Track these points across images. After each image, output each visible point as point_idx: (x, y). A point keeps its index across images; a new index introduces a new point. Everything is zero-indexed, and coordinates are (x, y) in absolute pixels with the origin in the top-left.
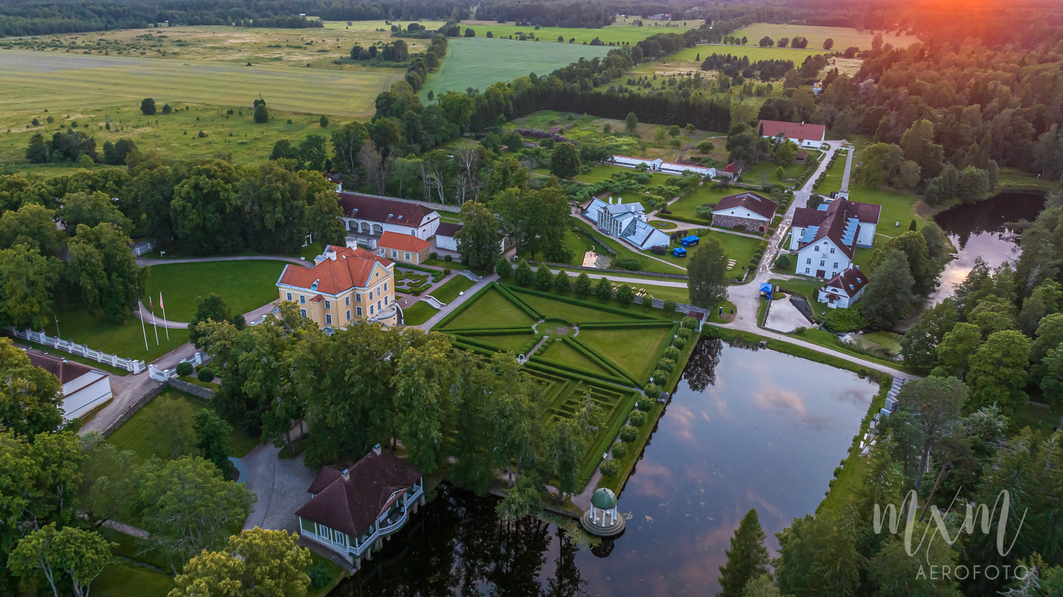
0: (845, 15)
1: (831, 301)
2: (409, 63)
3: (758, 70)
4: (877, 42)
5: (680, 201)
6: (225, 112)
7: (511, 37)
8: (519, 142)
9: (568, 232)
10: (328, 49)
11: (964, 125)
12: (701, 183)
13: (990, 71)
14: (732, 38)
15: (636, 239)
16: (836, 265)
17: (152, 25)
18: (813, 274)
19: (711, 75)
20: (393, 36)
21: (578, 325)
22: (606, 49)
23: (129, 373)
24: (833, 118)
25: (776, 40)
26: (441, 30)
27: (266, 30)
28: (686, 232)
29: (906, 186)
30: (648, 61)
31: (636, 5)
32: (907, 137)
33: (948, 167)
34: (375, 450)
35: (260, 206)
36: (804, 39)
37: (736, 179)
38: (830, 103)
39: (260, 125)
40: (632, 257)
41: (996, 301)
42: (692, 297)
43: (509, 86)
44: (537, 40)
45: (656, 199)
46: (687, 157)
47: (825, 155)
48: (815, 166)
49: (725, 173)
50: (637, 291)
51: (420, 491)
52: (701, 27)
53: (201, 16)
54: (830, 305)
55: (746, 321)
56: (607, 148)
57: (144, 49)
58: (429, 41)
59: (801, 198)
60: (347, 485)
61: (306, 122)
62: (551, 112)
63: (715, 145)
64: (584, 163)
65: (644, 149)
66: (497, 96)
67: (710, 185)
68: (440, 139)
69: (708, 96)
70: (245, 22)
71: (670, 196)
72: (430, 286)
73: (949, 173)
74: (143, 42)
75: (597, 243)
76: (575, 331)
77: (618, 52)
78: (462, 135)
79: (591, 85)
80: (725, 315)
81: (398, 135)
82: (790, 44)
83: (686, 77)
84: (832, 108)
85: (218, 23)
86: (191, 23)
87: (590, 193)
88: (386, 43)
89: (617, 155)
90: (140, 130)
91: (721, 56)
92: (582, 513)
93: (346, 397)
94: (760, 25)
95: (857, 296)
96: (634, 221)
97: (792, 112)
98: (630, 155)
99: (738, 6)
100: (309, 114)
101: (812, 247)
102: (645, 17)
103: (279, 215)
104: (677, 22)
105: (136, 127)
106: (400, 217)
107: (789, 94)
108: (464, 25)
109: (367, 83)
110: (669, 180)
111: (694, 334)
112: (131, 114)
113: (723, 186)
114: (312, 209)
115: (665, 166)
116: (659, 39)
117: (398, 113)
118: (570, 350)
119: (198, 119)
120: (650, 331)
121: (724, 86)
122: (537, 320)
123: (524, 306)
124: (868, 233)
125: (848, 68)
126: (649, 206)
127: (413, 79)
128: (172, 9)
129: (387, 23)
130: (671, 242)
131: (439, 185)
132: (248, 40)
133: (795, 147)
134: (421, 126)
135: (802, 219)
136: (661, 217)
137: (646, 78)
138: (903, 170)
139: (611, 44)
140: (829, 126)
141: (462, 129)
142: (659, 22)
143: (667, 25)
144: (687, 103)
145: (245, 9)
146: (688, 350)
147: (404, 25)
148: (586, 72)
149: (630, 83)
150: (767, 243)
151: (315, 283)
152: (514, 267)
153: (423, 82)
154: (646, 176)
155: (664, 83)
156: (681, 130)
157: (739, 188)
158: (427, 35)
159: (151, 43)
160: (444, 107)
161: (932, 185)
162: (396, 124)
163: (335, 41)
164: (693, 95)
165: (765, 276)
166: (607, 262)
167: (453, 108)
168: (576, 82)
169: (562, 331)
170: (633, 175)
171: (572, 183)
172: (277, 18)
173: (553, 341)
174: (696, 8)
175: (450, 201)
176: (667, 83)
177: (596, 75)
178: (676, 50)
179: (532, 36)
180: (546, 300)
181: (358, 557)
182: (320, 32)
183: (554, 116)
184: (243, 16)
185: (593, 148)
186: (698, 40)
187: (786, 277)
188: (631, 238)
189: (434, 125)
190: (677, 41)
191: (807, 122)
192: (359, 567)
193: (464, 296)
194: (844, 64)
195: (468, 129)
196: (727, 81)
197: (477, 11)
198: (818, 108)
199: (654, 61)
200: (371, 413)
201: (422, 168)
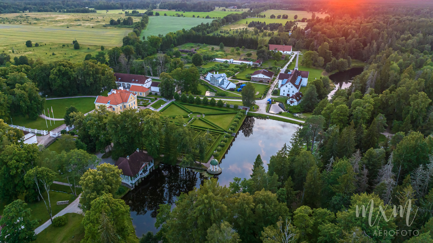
0: (303, 6)
1: (291, 104)
2: (134, 26)
3: (269, 27)
4: (313, 16)
5: (240, 73)
6: (61, 45)
7: (174, 16)
8: (180, 54)
9: (199, 85)
10: (100, 21)
11: (340, 44)
12: (247, 67)
13: (350, 26)
14: (260, 15)
15: (224, 86)
16: (293, 92)
17: (22, 12)
18: (286, 95)
19: (251, 29)
20: (126, 15)
21: (204, 114)
22: (212, 20)
23: (42, 135)
24: (295, 44)
25: (276, 16)
26: (145, 13)
27: (73, 14)
28: (242, 83)
29: (319, 66)
30: (228, 24)
31: (223, 3)
32: (320, 49)
33: (334, 59)
34: (137, 150)
35: (84, 77)
36: (287, 15)
37: (260, 65)
38: (294, 38)
39: (76, 50)
40: (222, 92)
41: (341, 98)
42: (243, 103)
43: (175, 33)
44: (185, 16)
45: (231, 73)
46: (243, 58)
47: (292, 56)
48: (289, 60)
49: (256, 63)
50: (225, 103)
51: (152, 165)
52: (248, 11)
53: (43, 8)
54: (291, 105)
55: (262, 110)
56: (213, 56)
57: (21, 21)
58: (141, 17)
59: (283, 71)
60: (129, 161)
61: (95, 48)
62: (191, 43)
63: (253, 54)
64: (204, 61)
65: (226, 56)
66: (170, 37)
67: (251, 67)
68: (149, 53)
69: (250, 36)
70: (63, 11)
71: (236, 72)
72: (150, 104)
73: (334, 61)
74: (19, 18)
75: (210, 88)
76: (203, 116)
77: (216, 21)
78: (157, 52)
79: (206, 33)
80: (255, 109)
81: (133, 52)
82: (281, 17)
83: (242, 30)
84: (295, 40)
85: (51, 11)
86: (39, 11)
87: (207, 71)
88: (123, 18)
89: (216, 58)
90: (27, 53)
91: (255, 22)
92: (207, 168)
93: (126, 133)
94: (271, 10)
95: (300, 102)
96: (223, 80)
97: (280, 42)
98: (222, 58)
99: (263, 3)
100: (96, 46)
101: (285, 86)
102: (227, 7)
103: (92, 80)
104: (239, 9)
105: (25, 52)
106: (137, 80)
107: (279, 35)
108: (155, 11)
109: (117, 34)
110: (236, 66)
111: (244, 115)
112: (22, 47)
113: (255, 67)
114: (104, 77)
115: (234, 61)
116: (232, 16)
117: (132, 44)
118: (201, 122)
119: (51, 48)
120: (229, 115)
121: (256, 33)
122: (189, 113)
123: (185, 109)
124: (305, 82)
125: (302, 26)
126: (229, 75)
127: (136, 32)
128: (30, 5)
129: (123, 11)
130: (236, 87)
131: (151, 69)
132: (65, 18)
133: (281, 54)
134: (142, 49)
135: (282, 77)
136: (233, 79)
137: (227, 30)
138: (318, 61)
139: (213, 18)
140: (294, 46)
141: (157, 50)
142: (232, 10)
143: (235, 11)
144: (242, 39)
145: (62, 5)
146: (243, 120)
147: (130, 11)
148: (204, 28)
149: (221, 32)
150: (270, 86)
151: (109, 102)
152: (180, 96)
153: (140, 33)
154: (227, 65)
155: (234, 32)
156: (240, 49)
157: (261, 68)
158: (140, 15)
159: (23, 19)
160: (150, 41)
161: (328, 65)
162: (132, 48)
163: (102, 18)
164: (244, 36)
165: (269, 96)
166: (214, 94)
167: (154, 42)
168: (200, 32)
169: (198, 116)
170: (222, 65)
171: (200, 68)
172: (76, 9)
173: (196, 119)
174: (247, 4)
175: (155, 75)
176: (235, 32)
177: (208, 29)
178: (239, 20)
179: (182, 15)
180: (193, 107)
181: (133, 184)
182: (95, 14)
183: (192, 45)
184: (61, 8)
185: (207, 55)
186: (247, 16)
187: (276, 97)
188: (222, 86)
189: (147, 48)
190: (239, 16)
191: (286, 44)
192: (134, 188)
193: (163, 106)
194: (301, 24)
195: (159, 50)
196: (257, 31)
197: (160, 5)
198: (289, 39)
199: (230, 24)
200: (135, 139)
201: (144, 63)
